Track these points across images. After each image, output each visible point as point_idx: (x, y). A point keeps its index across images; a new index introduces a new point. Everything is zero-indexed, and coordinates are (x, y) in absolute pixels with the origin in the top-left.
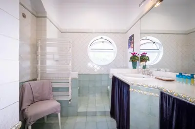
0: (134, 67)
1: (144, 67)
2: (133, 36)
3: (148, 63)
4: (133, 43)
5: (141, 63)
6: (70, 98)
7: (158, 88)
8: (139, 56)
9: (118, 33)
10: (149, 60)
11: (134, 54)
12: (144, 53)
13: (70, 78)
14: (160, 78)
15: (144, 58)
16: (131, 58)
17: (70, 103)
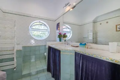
0: (60, 41)
1: (65, 41)
2: (59, 23)
3: (67, 39)
4: (59, 27)
5: (64, 39)
6: (15, 65)
7: (74, 50)
8: (63, 35)
9: (51, 20)
10: (67, 37)
11: (60, 34)
12: (65, 33)
13: (15, 50)
14: (73, 45)
15: (65, 36)
16: (59, 36)
17: (15, 69)
